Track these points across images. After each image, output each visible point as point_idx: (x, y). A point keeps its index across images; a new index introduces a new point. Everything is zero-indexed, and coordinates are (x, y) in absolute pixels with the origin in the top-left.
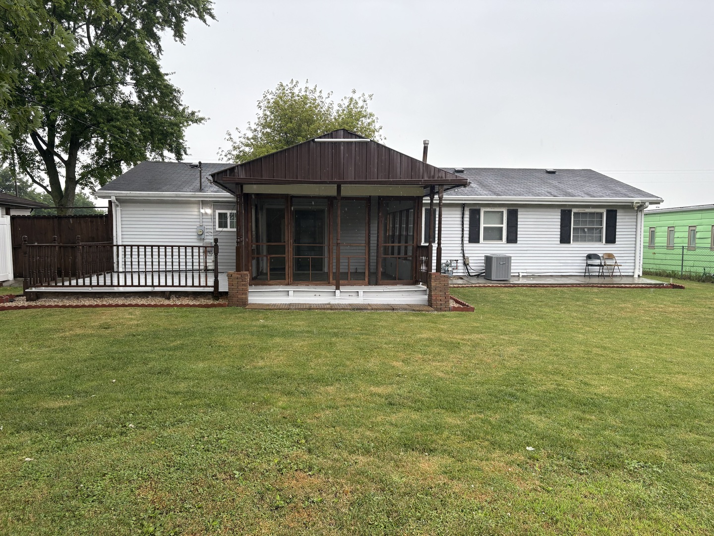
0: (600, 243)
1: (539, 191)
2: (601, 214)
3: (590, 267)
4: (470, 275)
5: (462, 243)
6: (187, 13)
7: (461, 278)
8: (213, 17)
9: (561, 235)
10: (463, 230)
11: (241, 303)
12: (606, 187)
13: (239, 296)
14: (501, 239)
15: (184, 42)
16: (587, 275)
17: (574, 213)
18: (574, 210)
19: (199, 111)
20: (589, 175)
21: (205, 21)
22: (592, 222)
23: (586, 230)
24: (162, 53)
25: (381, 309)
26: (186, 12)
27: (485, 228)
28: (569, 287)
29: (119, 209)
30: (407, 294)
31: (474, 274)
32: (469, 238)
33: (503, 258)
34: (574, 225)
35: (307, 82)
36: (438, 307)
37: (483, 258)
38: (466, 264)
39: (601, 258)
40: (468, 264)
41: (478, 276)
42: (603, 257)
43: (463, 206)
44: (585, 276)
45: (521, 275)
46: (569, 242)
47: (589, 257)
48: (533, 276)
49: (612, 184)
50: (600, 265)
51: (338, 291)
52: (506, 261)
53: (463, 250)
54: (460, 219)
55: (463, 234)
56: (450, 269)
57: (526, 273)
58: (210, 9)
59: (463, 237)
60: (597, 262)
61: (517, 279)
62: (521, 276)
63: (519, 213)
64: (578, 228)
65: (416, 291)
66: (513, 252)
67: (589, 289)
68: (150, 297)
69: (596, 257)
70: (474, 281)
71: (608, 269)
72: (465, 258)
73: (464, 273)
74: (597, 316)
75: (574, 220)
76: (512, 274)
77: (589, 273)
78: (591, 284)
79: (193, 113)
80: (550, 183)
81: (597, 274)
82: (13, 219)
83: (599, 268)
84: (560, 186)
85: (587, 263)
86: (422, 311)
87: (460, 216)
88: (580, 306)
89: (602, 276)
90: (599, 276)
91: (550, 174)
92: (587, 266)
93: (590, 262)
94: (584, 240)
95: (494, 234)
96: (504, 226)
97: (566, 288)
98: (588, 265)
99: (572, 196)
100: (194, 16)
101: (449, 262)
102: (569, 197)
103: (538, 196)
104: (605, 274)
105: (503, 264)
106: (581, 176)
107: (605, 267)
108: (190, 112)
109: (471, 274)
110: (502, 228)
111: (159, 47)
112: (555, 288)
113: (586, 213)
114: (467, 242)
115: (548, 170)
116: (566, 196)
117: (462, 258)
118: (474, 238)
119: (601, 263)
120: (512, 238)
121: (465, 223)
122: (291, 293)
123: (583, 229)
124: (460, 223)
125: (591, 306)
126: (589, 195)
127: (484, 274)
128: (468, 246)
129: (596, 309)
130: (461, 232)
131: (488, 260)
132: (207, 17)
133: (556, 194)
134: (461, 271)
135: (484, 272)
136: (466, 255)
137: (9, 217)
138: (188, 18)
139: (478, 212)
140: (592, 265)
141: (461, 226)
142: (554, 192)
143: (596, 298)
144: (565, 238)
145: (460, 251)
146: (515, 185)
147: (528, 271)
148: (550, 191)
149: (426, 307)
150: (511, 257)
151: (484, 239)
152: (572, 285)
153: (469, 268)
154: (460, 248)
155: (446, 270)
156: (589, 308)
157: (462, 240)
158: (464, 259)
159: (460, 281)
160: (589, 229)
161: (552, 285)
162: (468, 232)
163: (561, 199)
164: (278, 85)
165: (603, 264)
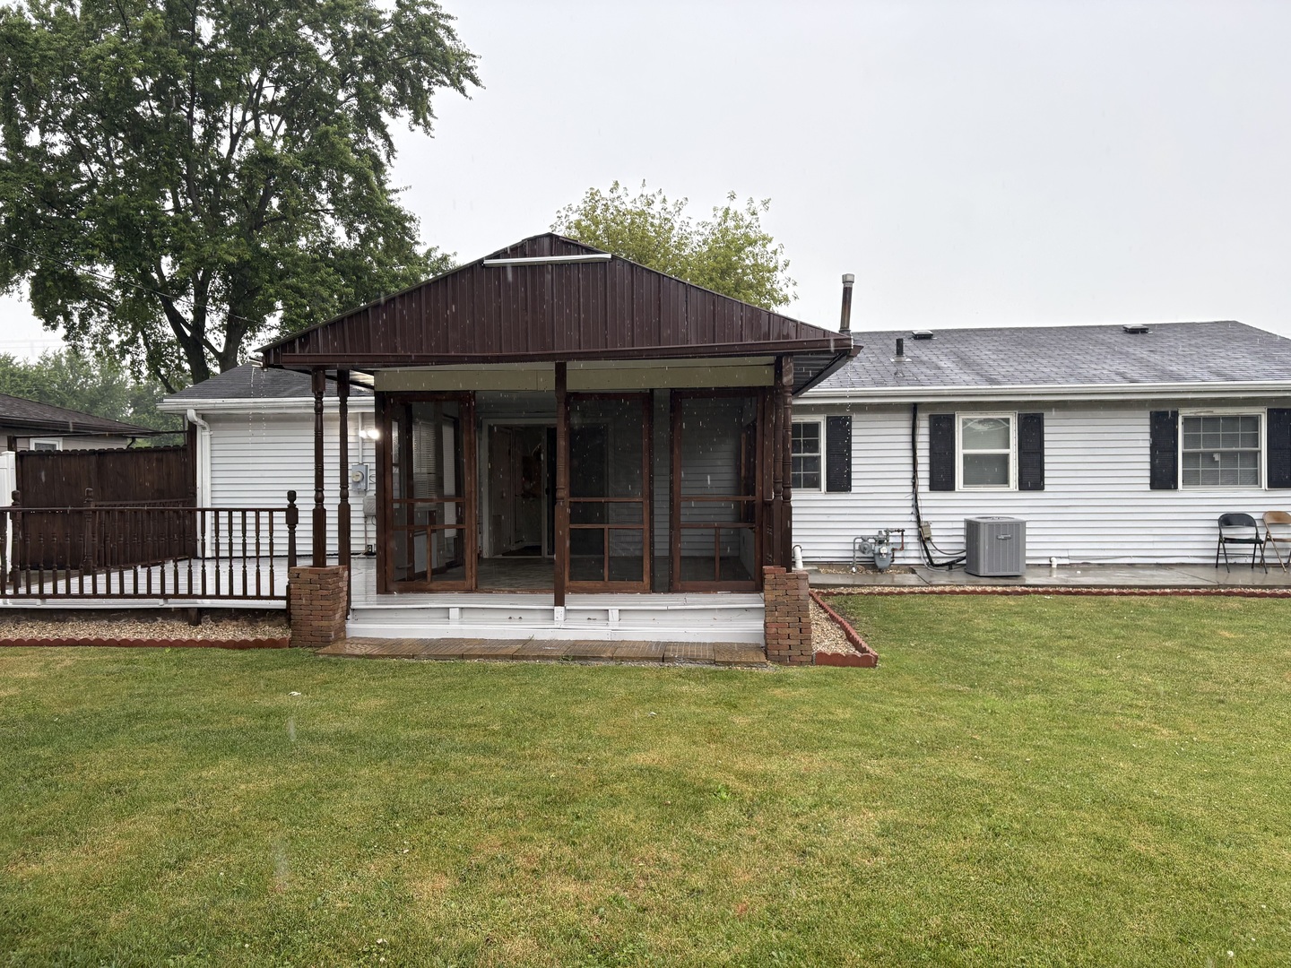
0: (1255, 488)
1: (1094, 372)
2: (1255, 421)
3: (1228, 546)
4: (932, 564)
5: (915, 493)
6: (434, 80)
7: (913, 572)
8: (476, 81)
9: (1153, 470)
10: (915, 464)
11: (320, 639)
12: (1268, 358)
13: (315, 623)
14: (1006, 481)
15: (432, 133)
16: (1223, 564)
17: (1186, 419)
18: (1184, 412)
19: (455, 254)
20: (1230, 333)
21: (462, 90)
22: (1233, 440)
23: (1217, 457)
24: (396, 155)
25: (632, 659)
26: (432, 77)
27: (965, 456)
28: (1166, 594)
29: (206, 433)
30: (725, 616)
31: (944, 561)
32: (931, 479)
33: (1005, 524)
34: (1185, 446)
35: (644, 185)
36: (782, 653)
37: (962, 525)
38: (924, 540)
39: (1258, 524)
40: (929, 539)
41: (950, 565)
42: (1262, 520)
43: (914, 409)
44: (1217, 565)
45: (1055, 562)
46: (1176, 488)
47: (1227, 520)
48: (1086, 566)
49: (1284, 350)
50: (1257, 541)
51: (559, 610)
52: (1012, 533)
53: (917, 508)
54: (909, 439)
55: (915, 471)
56: (884, 549)
57: (1068, 558)
58: (471, 67)
59: (915, 478)
60: (1248, 532)
61: (1045, 572)
62: (1054, 566)
63: (1046, 422)
64: (1196, 455)
65: (746, 609)
66: (1028, 511)
67: (1214, 602)
68: (160, 619)
69: (1245, 520)
70: (942, 580)
71: (1275, 549)
72: (922, 525)
73: (920, 558)
74: (1209, 686)
75: (1185, 437)
76: (1028, 562)
77: (1226, 558)
78: (1225, 586)
79: (445, 259)
80: (1127, 354)
81: (1250, 561)
82: (21, 457)
83: (1252, 546)
84: (1155, 358)
85: (1221, 535)
86: (737, 664)
87: (909, 431)
88: (1171, 653)
89: (1263, 565)
90: (1253, 565)
91: (1131, 336)
92: (1220, 542)
93: (1227, 532)
94: (1212, 479)
95: (988, 471)
96: (1013, 452)
97: (1155, 598)
98: (1223, 540)
99: (1178, 380)
100: (445, 84)
101: (884, 533)
102: (1169, 381)
103: (1091, 381)
104: (1267, 561)
105: (1005, 539)
106: (1209, 336)
107: (1269, 545)
108: (439, 256)
109: (936, 562)
110: (1006, 457)
111: (391, 145)
112: (1124, 599)
113: (1215, 419)
114: (926, 489)
115: (1129, 327)
116: (1162, 379)
117: (914, 525)
118: (942, 480)
119: (1257, 534)
120: (1032, 479)
121: (919, 446)
122: (454, 613)
123: (1210, 455)
124: (909, 446)
125: (1200, 655)
126: (1219, 374)
127: (964, 562)
128: (928, 498)
129: (1214, 665)
130: (910, 468)
131: (972, 528)
132: (467, 83)
133: (1136, 376)
134: (912, 554)
135: (964, 558)
136: (923, 519)
137: (12, 455)
138: (436, 88)
139: (951, 420)
140: (1233, 541)
141: (909, 453)
142: (1133, 372)
143: (1225, 628)
144: (1162, 478)
145: (911, 510)
146: (1043, 361)
147: (1072, 554)
148: (1122, 370)
149: (751, 654)
150: (1024, 523)
151: (964, 483)
152: (1179, 590)
153: (930, 547)
154: (910, 503)
155: (877, 551)
156: (1193, 661)
157: (914, 485)
158: (920, 526)
159: (911, 579)
160: (1223, 454)
161: (1124, 591)
162: (927, 468)
163: (1149, 385)
164: (587, 193)
165: (1263, 538)
